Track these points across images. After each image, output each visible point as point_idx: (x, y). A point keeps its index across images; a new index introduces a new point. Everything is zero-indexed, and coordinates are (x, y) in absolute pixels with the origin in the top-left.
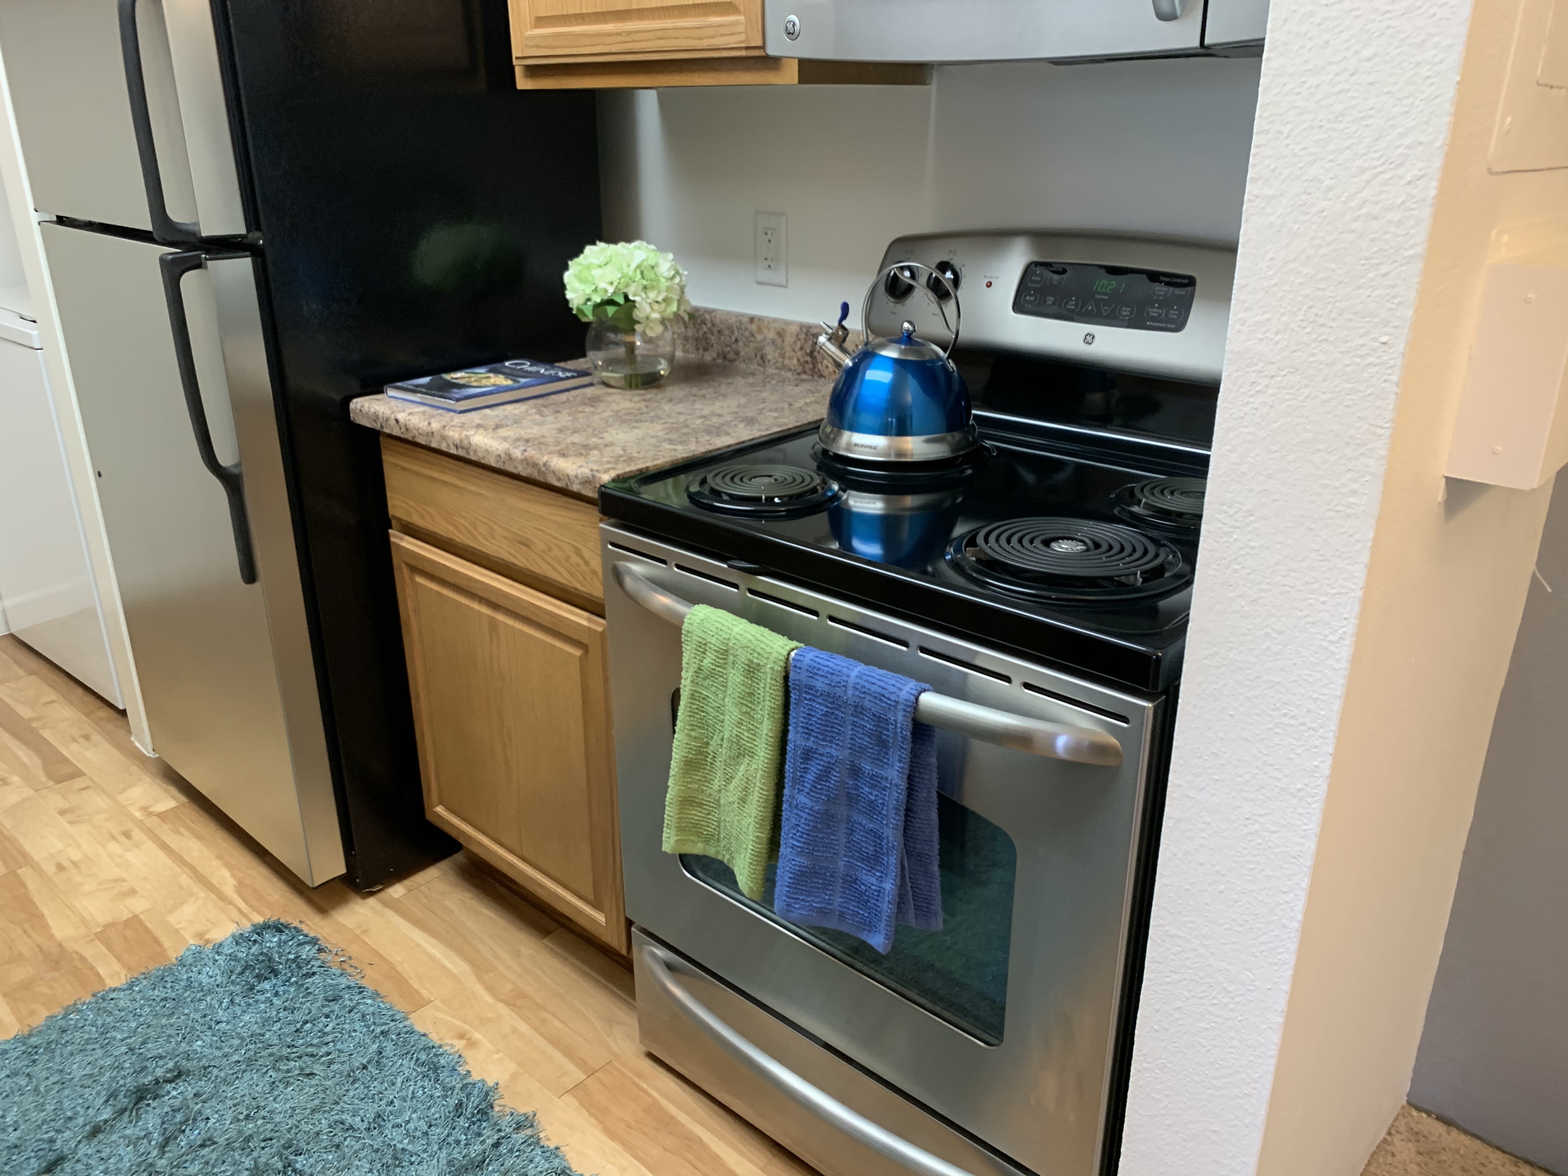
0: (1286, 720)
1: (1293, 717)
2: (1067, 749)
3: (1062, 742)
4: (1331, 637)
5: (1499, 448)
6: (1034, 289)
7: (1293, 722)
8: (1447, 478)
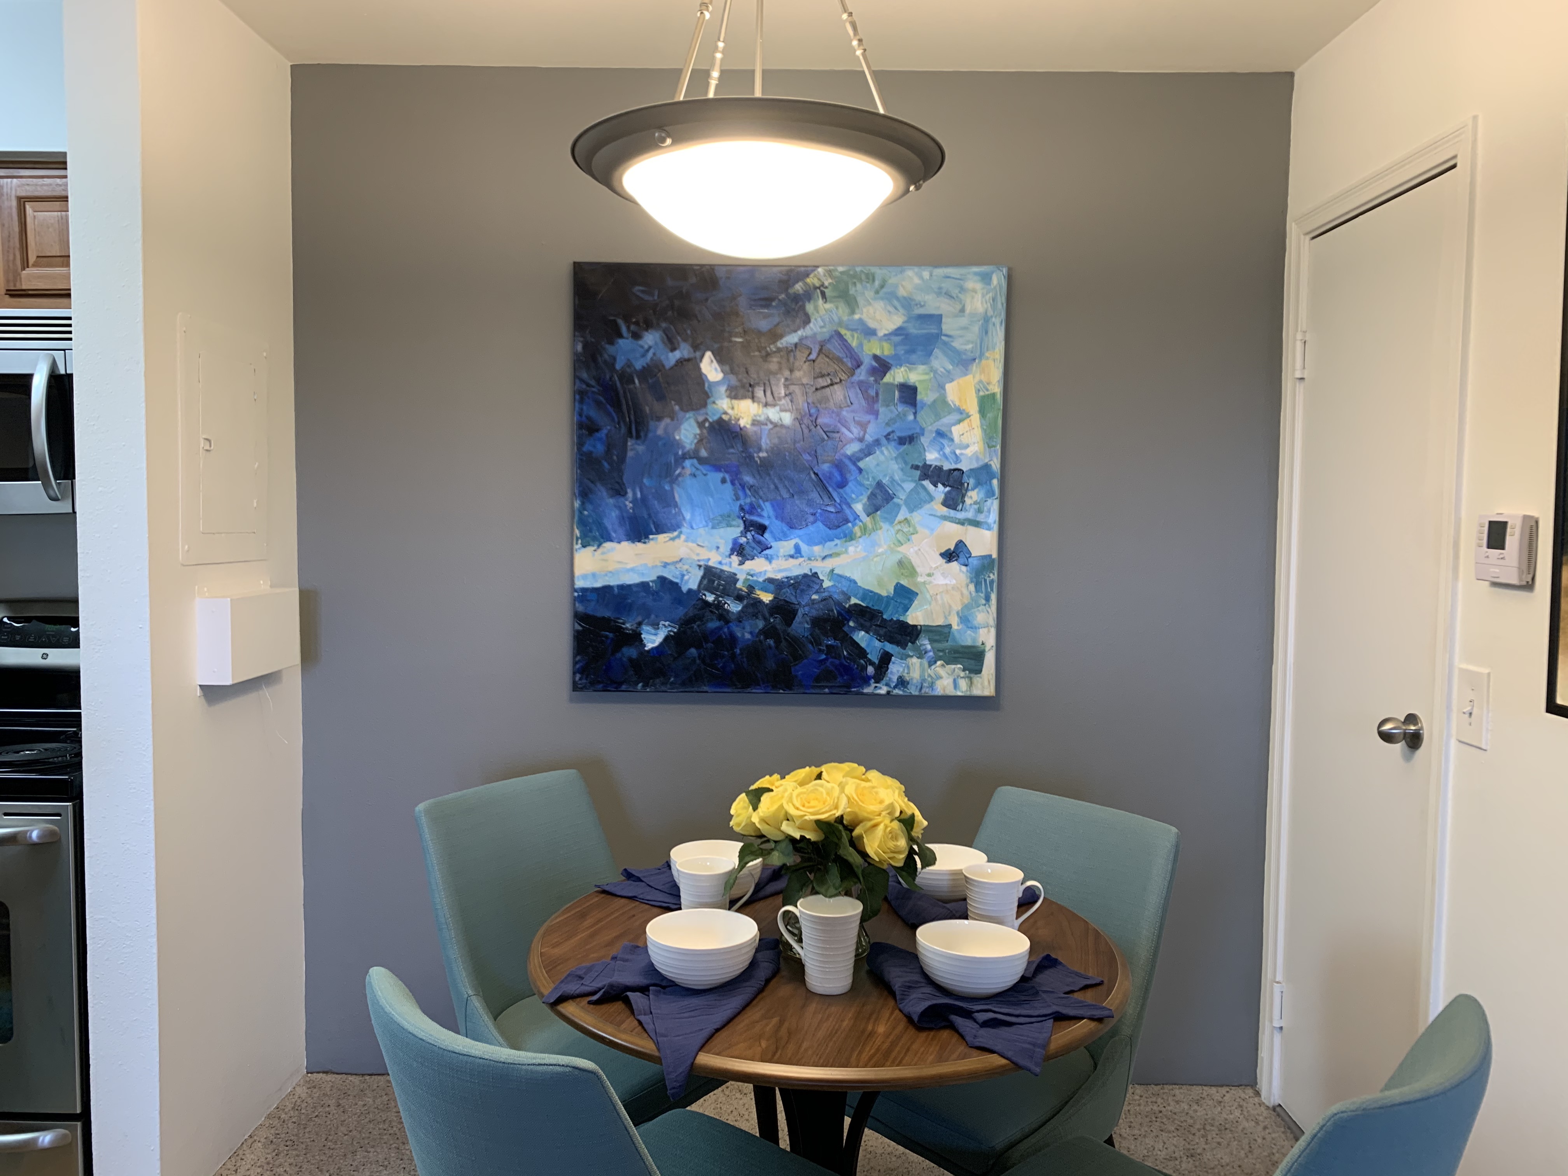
0: (132, 791)
1: (134, 788)
2: (39, 837)
3: (35, 835)
4: (144, 748)
5: (216, 670)
6: (5, 632)
7: (134, 791)
8: (200, 686)
